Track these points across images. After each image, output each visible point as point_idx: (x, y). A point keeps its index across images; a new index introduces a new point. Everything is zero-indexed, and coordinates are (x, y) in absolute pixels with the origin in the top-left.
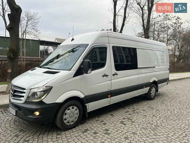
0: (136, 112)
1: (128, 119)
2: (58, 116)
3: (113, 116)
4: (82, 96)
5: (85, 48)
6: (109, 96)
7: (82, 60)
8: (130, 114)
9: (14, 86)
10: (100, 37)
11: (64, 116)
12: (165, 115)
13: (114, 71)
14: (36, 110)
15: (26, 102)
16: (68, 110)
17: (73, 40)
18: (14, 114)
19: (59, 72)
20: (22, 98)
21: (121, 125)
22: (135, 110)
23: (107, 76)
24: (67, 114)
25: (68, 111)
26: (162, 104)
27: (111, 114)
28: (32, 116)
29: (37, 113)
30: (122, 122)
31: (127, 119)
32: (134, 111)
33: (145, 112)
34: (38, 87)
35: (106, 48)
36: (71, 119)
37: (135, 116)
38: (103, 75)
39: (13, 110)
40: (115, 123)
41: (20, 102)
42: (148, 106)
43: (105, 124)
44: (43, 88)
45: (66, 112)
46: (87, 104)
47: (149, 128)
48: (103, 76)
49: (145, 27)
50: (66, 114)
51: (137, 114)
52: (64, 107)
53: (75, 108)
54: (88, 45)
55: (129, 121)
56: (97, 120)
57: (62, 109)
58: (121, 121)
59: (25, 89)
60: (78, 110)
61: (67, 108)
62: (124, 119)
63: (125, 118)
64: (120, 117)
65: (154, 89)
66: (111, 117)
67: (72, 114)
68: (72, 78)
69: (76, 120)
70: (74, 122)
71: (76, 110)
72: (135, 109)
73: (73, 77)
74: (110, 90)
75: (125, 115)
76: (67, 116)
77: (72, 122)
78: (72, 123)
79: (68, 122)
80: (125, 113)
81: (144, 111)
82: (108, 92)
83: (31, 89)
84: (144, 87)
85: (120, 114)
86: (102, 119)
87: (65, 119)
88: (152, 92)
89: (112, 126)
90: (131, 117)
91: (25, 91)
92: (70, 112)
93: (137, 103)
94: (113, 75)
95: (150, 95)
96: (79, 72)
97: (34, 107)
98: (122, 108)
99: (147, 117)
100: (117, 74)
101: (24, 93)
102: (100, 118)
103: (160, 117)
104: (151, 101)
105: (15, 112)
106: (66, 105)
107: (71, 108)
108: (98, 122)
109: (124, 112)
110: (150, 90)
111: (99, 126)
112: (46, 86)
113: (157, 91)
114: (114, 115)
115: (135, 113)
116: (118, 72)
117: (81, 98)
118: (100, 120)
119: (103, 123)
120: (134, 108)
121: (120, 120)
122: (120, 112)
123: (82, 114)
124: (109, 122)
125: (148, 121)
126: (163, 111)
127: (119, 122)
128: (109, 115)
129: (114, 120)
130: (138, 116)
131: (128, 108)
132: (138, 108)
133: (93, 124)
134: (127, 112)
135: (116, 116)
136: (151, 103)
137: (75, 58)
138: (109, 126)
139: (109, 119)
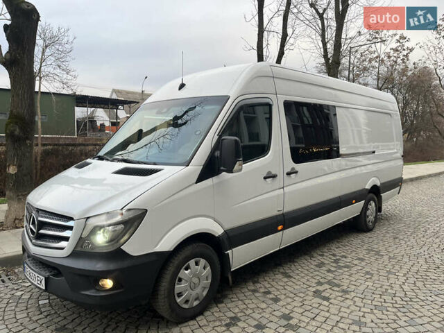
0: (342, 265)
1: (329, 282)
2: (162, 289)
3: (290, 277)
4: (218, 231)
5: (219, 107)
6: (280, 228)
7: (216, 137)
8: (329, 271)
9: (38, 210)
10: (255, 78)
11: (177, 286)
12: (415, 269)
13: (290, 164)
14: (105, 274)
15: (75, 254)
16: (186, 269)
17: (182, 86)
18: (41, 287)
19: (160, 170)
20: (63, 244)
21: (318, 300)
22: (340, 259)
23: (274, 176)
24: (183, 281)
25: (186, 272)
26: (397, 240)
27: (282, 273)
28: (93, 291)
29: (108, 283)
30: (317, 293)
31: (326, 283)
32: (336, 261)
33: (363, 264)
34: (108, 213)
35: (270, 106)
36: (194, 293)
37: (344, 276)
38: (265, 175)
39: (37, 275)
40: (302, 295)
41: (59, 252)
42: (365, 248)
43: (276, 300)
44: (122, 214)
45: (180, 275)
46: (229, 252)
47: (391, 305)
48: (265, 178)
49: (329, 59)
50: (180, 280)
51: (346, 269)
52: (176, 261)
53: (203, 262)
54: (228, 98)
55: (336, 288)
56: (254, 291)
57: (171, 269)
58: (314, 289)
59: (72, 219)
60: (208, 268)
61: (184, 264)
62: (319, 283)
63: (321, 280)
64: (308, 280)
65: (372, 206)
66: (286, 280)
67: (195, 280)
68: (193, 184)
69: (205, 293)
70: (201, 298)
71: (204, 268)
72: (338, 257)
73: (196, 183)
74: (281, 212)
75: (317, 273)
76: (184, 285)
77: (196, 300)
78: (196, 303)
79: (187, 302)
80: (317, 269)
81: (362, 260)
82: (276, 216)
83: (88, 218)
84: (354, 201)
85: (306, 272)
86: (265, 287)
87: (180, 295)
88: (369, 212)
89: (295, 304)
90: (334, 279)
91: (70, 223)
92: (190, 274)
93: (338, 242)
94: (288, 174)
95: (365, 220)
96: (210, 169)
97: (99, 266)
98: (305, 254)
99: (375, 277)
100: (296, 172)
101: (70, 228)
102: (258, 285)
103: (404, 275)
104: (368, 234)
105: (43, 282)
106: (181, 256)
107: (192, 262)
108: (257, 294)
109: (312, 266)
110: (365, 208)
111: (264, 306)
112: (129, 210)
113: (379, 209)
114: (291, 274)
115: (341, 267)
116: (298, 167)
117: (217, 235)
118: (262, 290)
119: (271, 296)
120: (334, 255)
121: (310, 287)
122: (303, 265)
123: (219, 277)
124: (285, 295)
125: (381, 287)
126: (406, 259)
127: (311, 294)
128: (280, 276)
129: (296, 287)
130: (352, 274)
131: (320, 255)
132: (344, 254)
133: (246, 302)
134: (321, 265)
135: (297, 277)
136: (371, 240)
137: (198, 133)
138: (288, 304)
139: (283, 286)
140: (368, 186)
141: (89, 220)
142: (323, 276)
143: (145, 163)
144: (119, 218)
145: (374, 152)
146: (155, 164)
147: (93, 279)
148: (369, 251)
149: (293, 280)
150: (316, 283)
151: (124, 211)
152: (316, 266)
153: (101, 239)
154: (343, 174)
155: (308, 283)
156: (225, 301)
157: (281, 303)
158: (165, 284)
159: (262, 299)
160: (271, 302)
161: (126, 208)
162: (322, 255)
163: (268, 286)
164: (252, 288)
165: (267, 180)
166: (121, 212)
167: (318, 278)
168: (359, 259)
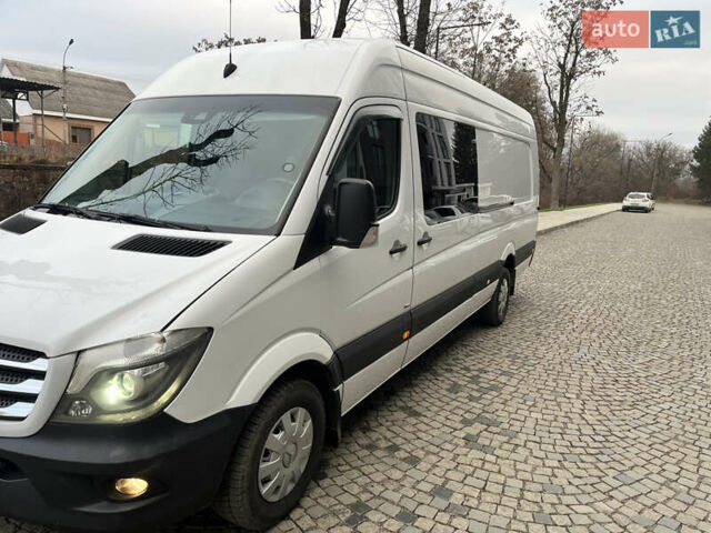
0: (486, 386)
2: (239, 476)
6: (406, 335)
7: (325, 178)
8: (471, 398)
11: (262, 466)
12: (586, 385)
16: (277, 432)
21: (475, 454)
22: (478, 377)
23: (402, 249)
24: (272, 455)
25: (279, 436)
26: (542, 339)
27: (403, 409)
30: (469, 440)
32: (475, 379)
33: (514, 381)
34: (129, 340)
36: (288, 472)
37: (496, 406)
38: (391, 247)
40: (449, 446)
42: (504, 354)
43: (413, 461)
44: (162, 342)
45: (267, 445)
47: (582, 451)
48: (391, 253)
50: (267, 453)
51: (494, 393)
52: (261, 422)
53: (301, 412)
55: (492, 429)
56: (371, 447)
57: (254, 437)
58: (463, 435)
59: (39, 355)
60: (309, 423)
61: (273, 424)
62: (466, 423)
63: (466, 416)
64: (447, 418)
66: (412, 420)
67: (291, 449)
68: (289, 272)
70: (297, 479)
71: (304, 423)
72: (475, 373)
73: (295, 268)
74: (409, 309)
75: (455, 404)
76: (273, 461)
77: (290, 482)
78: (291, 487)
79: (277, 490)
80: (453, 396)
81: (510, 375)
82: (402, 316)
83: (79, 353)
84: (489, 281)
85: (438, 403)
86: (385, 438)
87: (266, 481)
88: (501, 296)
89: (445, 464)
90: (484, 411)
92: (283, 438)
93: (465, 346)
94: (420, 243)
95: (497, 309)
97: (117, 454)
99: (541, 405)
100: (430, 240)
101: (38, 375)
102: (374, 436)
103: (578, 397)
104: (499, 330)
106: (269, 412)
107: (286, 417)
108: (379, 453)
109: (444, 392)
111: (397, 474)
113: (511, 291)
114: (418, 409)
115: (486, 391)
118: (383, 444)
119: (402, 454)
120: (467, 369)
121: (455, 430)
122: (429, 391)
123: (323, 434)
124: (423, 448)
125: (555, 420)
126: (568, 370)
127: (462, 442)
128: (400, 415)
129: (435, 433)
130: (506, 401)
131: (446, 370)
132: (481, 366)
133: (367, 469)
134: (455, 388)
135: (429, 414)
136: (507, 339)
137: (289, 168)
138: (434, 466)
139: (414, 433)
140: (503, 258)
141: (83, 355)
142: (467, 408)
143: (182, 227)
144: (155, 350)
145: (512, 204)
146: (207, 229)
147: (102, 480)
148: (514, 359)
149: (425, 420)
150: (461, 422)
151: (165, 334)
152: (448, 390)
153: (115, 395)
154: (480, 240)
155: (448, 423)
156: (331, 472)
157: (423, 465)
158: (243, 468)
159: (391, 461)
160: (405, 466)
161: (171, 328)
162: (451, 371)
163: (389, 435)
164: (365, 441)
165: (394, 255)
166: (159, 336)
167: (461, 412)
168: (503, 373)
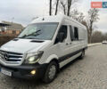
15: (23, 64)
20: (18, 62)
23: (68, 44)
29: (33, 72)
54: (58, 23)
76: (51, 72)
101: (22, 57)
105: (11, 74)
117: (57, 59)
155: (76, 71)
